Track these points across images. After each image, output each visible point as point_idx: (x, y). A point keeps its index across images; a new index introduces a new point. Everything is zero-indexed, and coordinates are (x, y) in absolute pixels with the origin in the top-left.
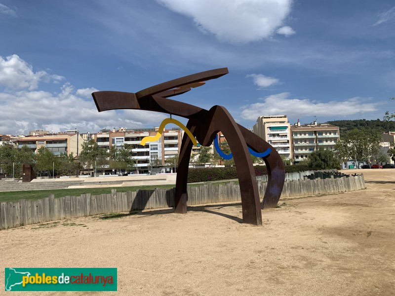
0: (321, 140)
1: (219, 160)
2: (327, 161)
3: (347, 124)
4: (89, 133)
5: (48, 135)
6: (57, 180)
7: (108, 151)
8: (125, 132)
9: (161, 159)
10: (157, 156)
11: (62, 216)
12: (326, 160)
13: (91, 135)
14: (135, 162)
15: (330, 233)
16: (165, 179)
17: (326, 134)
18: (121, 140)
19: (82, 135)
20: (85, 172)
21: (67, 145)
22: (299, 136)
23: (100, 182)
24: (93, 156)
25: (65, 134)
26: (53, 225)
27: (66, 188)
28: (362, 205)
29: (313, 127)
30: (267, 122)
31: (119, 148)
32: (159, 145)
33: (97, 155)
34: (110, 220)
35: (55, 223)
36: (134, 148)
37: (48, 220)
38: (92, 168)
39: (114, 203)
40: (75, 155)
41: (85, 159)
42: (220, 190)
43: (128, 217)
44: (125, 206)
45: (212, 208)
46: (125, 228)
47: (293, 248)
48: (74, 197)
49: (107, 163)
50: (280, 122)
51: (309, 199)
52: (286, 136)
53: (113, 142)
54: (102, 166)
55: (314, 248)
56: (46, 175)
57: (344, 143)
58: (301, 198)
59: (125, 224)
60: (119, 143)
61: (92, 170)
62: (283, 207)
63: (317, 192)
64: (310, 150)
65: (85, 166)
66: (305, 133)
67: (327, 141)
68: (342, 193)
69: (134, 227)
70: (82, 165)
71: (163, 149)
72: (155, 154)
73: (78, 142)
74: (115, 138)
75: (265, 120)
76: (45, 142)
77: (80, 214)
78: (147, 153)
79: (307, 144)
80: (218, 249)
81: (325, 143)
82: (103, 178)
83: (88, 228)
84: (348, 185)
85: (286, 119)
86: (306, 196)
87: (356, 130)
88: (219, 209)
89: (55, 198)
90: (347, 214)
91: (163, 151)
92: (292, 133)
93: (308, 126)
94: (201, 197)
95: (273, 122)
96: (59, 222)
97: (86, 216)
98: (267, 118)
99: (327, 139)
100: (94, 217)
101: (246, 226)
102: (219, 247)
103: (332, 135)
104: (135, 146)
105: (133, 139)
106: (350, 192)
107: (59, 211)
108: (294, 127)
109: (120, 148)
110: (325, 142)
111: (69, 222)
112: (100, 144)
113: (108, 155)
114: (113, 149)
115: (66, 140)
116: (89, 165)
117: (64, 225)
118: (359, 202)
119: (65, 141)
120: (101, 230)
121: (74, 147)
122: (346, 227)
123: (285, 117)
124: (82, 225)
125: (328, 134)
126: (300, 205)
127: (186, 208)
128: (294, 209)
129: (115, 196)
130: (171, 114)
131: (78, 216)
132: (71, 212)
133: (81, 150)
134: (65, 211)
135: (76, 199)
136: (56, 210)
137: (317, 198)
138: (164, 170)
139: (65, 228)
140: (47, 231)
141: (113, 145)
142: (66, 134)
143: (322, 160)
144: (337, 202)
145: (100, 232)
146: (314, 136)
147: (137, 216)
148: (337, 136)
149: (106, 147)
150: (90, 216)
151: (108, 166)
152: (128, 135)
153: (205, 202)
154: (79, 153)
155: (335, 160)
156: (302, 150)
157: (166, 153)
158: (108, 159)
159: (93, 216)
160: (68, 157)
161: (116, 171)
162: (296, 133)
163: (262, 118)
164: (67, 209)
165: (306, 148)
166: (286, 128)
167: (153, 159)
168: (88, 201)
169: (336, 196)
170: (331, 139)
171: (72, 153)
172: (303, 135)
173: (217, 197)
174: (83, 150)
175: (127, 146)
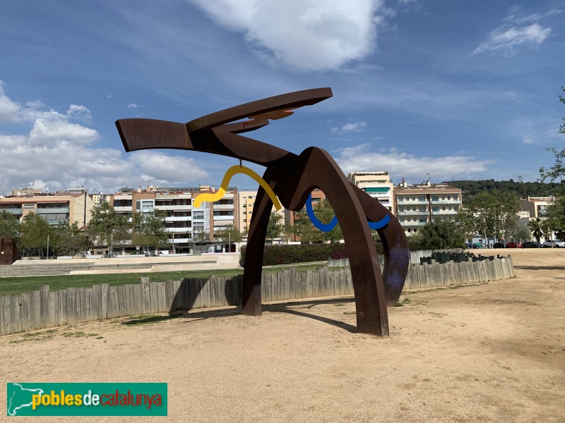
0: (436, 208)
1: (292, 235)
2: (447, 237)
3: (470, 186)
4: (101, 193)
5: (39, 195)
6: (53, 261)
7: (131, 220)
8: (155, 193)
9: (208, 231)
10: (203, 227)
11: (62, 320)
12: (445, 235)
13: (105, 196)
14: (170, 236)
15: (504, 350)
16: (215, 262)
17: (443, 199)
18: (150, 204)
19: (91, 196)
20: (95, 250)
21: (69, 211)
22: (405, 202)
23: (118, 266)
24: (108, 227)
25: (66, 193)
26: (46, 335)
27: (66, 274)
28: (524, 302)
29: (425, 188)
30: (361, 181)
31: (145, 216)
32: (207, 211)
33: (113, 224)
34: (140, 327)
35: (51, 331)
36: (169, 215)
37: (38, 327)
38: (105, 244)
39: (145, 299)
40: (80, 226)
41: (96, 231)
42: (308, 280)
43: (168, 321)
44: (162, 304)
45: (298, 306)
46: (167, 342)
47: (459, 379)
48: (82, 289)
49: (128, 237)
50: (379, 181)
51: (441, 293)
52: (388, 201)
53: (138, 207)
54: (121, 242)
55: (494, 379)
56: (36, 255)
57: (469, 211)
58: (429, 291)
59: (167, 334)
60: (147, 208)
61: (106, 247)
62: (407, 306)
63: (449, 282)
64: (421, 221)
65: (96, 242)
66: (414, 197)
67: (444, 209)
68: (485, 283)
69: (182, 339)
70: (91, 239)
71: (211, 218)
72: (200, 225)
73: (85, 206)
74: (141, 201)
75: (357, 179)
76: (36, 205)
77: (90, 317)
78: (188, 224)
79: (417, 212)
80: (333, 381)
81: (441, 212)
82: (124, 259)
83: (105, 342)
84: (492, 272)
85: (386, 178)
86: (434, 288)
87: (485, 194)
88: (309, 308)
89: (50, 291)
90: (511, 318)
91: (212, 221)
92: (396, 197)
93: (419, 188)
94: (280, 288)
95: (369, 181)
96: (56, 331)
97: (100, 320)
98: (361, 175)
99: (444, 207)
100: (114, 322)
101: (364, 338)
102: (334, 377)
103: (452, 201)
104: (170, 213)
105: (167, 203)
106: (496, 283)
107: (57, 312)
108: (398, 188)
109: (149, 216)
110: (441, 210)
111: (73, 330)
112: (118, 209)
113: (130, 225)
114: (138, 218)
115: (68, 202)
116: (103, 239)
117: (65, 335)
118: (518, 298)
119: (67, 204)
120: (127, 344)
121: (80, 214)
122: (523, 340)
123: (386, 174)
124: (94, 335)
125: (446, 199)
126: (431, 302)
127: (260, 307)
128: (425, 308)
129: (147, 288)
130: (241, 158)
131: (88, 320)
132: (76, 314)
133: (89, 218)
134: (66, 311)
135: (84, 293)
136: (52, 311)
137: (451, 291)
138: (212, 248)
139: (67, 341)
140: (37, 346)
141: (138, 211)
142: (68, 194)
143: (440, 236)
144: (484, 298)
145: (126, 349)
146: (426, 202)
147: (184, 319)
148: (459, 201)
149: (126, 213)
150: (107, 319)
151: (130, 241)
152: (160, 197)
153: (286, 296)
154: (87, 222)
155: (457, 237)
156: (409, 221)
157: (216, 223)
158: (130, 231)
159: (112, 320)
160: (69, 228)
161: (141, 249)
162: (401, 198)
163: (355, 175)
164: (70, 308)
165: (415, 218)
166: (387, 189)
167: (196, 232)
168: (105, 295)
169: (479, 289)
170: (450, 206)
171: (76, 223)
172: (411, 200)
173: (304, 288)
174: (92, 217)
175: (158, 213)
